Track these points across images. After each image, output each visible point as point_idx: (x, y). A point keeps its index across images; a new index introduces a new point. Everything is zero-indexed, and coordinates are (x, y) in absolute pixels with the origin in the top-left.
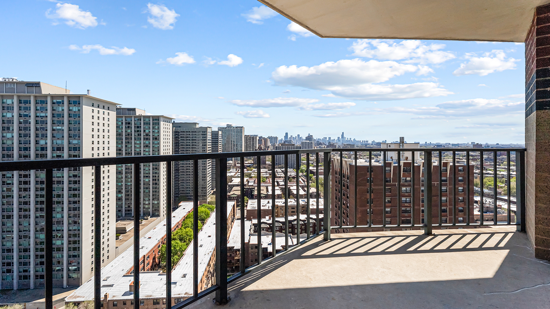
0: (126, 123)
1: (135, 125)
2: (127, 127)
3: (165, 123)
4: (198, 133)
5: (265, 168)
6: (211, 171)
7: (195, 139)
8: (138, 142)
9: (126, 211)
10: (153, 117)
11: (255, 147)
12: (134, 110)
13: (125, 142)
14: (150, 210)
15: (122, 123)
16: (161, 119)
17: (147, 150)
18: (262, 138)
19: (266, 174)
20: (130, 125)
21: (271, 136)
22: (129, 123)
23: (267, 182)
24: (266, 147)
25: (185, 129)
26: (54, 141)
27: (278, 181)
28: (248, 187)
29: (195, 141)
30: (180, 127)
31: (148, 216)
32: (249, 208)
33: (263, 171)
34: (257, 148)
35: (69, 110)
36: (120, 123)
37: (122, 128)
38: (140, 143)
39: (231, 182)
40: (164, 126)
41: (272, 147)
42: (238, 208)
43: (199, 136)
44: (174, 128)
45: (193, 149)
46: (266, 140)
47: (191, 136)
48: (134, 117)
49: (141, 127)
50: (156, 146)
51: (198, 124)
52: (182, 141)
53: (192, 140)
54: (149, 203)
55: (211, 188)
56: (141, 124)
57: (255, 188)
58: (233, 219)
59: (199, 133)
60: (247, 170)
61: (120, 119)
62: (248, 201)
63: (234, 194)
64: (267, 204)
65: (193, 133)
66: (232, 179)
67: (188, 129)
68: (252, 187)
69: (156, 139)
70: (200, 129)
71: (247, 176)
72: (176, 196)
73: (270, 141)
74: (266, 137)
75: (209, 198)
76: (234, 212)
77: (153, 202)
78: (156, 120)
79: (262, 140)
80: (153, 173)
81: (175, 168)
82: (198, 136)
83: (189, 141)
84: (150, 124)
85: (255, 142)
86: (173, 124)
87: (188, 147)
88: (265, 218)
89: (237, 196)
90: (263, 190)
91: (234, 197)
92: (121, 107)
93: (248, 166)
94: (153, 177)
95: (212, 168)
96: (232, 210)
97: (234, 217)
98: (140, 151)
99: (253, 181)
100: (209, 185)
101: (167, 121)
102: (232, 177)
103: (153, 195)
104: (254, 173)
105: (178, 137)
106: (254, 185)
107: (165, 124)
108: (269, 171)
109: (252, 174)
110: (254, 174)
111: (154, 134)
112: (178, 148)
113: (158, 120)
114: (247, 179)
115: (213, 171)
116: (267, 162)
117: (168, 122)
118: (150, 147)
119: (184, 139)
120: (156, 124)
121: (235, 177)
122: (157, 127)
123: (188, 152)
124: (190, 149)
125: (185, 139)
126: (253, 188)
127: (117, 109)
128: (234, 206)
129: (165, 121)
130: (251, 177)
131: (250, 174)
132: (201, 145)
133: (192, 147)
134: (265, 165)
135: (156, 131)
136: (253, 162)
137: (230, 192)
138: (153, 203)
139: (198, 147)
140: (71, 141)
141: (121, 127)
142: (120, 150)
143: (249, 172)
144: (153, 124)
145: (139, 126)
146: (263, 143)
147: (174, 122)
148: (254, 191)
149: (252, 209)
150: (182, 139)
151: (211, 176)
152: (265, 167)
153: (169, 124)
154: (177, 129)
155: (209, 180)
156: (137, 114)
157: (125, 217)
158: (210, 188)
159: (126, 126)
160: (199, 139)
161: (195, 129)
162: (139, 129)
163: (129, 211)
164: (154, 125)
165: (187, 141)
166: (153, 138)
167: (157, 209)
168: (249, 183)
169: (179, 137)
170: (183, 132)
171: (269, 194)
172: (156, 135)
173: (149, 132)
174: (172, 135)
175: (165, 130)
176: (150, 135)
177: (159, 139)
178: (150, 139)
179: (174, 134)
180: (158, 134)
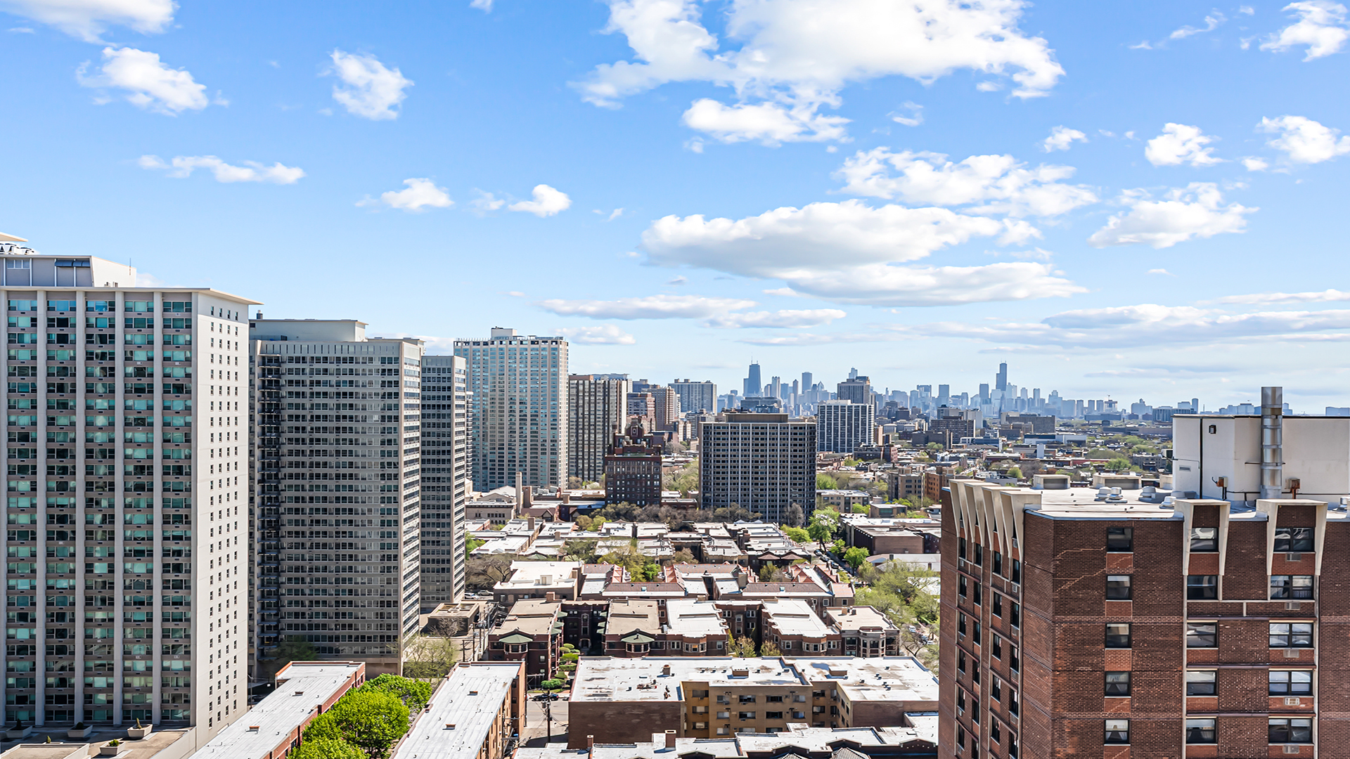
0: (50, 323)
1: (91, 331)
2: (54, 338)
3: (217, 321)
4: (364, 366)
5: (656, 518)
6: (418, 531)
7: (348, 389)
8: (101, 404)
9: (48, 699)
10: (165, 294)
11: (614, 427)
12: (84, 263)
13: (48, 401)
14: (154, 699)
15: (34, 320)
16: (201, 303)
17: (140, 436)
18: (648, 386)
19: (662, 547)
20: (66, 331)
21: (686, 381)
22: (63, 323)
23: (664, 579)
24: (665, 427)
25: (305, 346)
27: (712, 575)
28: (581, 603)
29: (348, 401)
30: (284, 338)
31: (144, 724)
32: (579, 694)
33: (648, 533)
34: (623, 432)
36: (24, 322)
37: (34, 342)
38: (112, 408)
39: (505, 580)
40: (212, 335)
41: (689, 426)
42: (533, 695)
43: (367, 379)
44: (259, 342)
45: (342, 436)
46: (661, 397)
47: (333, 379)
48: (86, 293)
49: (112, 337)
50: (178, 421)
51: (363, 325)
52: (294, 400)
53: (338, 394)
54: (149, 669)
55: (417, 606)
56: (112, 326)
57: (608, 606)
58: (511, 743)
59: (368, 366)
60: (576, 527)
61: (25, 305)
62: (576, 662)
63: (516, 632)
64: (657, 679)
65: (342, 366)
66: (512, 567)
67: (319, 349)
68: (598, 603)
69: (179, 389)
70: (371, 349)
71: (577, 553)
72: (269, 639)
73: (681, 400)
74: (663, 384)
75: (409, 650)
76: (515, 713)
77: (166, 664)
78: (177, 306)
79: (646, 395)
80: (165, 539)
81: (263, 515)
82: (360, 379)
83: (322, 401)
84: (151, 326)
85: (613, 408)
86: (252, 325)
87: (321, 424)
88: (650, 740)
89: (529, 643)
90: (646, 616)
91: (515, 647)
92: (30, 253)
93: (582, 511)
94: (166, 553)
95: (423, 517)
96: (508, 702)
97: (516, 731)
98: (112, 441)
99: (603, 576)
100: (411, 590)
101: (225, 314)
102: (511, 556)
103: (165, 635)
104: (607, 539)
105: (277, 382)
106: (604, 594)
107: (217, 328)
108: (672, 530)
109: (600, 543)
110: (608, 543)
111: (168, 371)
112: (277, 429)
113: (190, 310)
114: (576, 565)
115: (426, 529)
116: (665, 494)
117: (233, 316)
118: (151, 424)
119: (301, 389)
120: (179, 324)
121: (526, 558)
122: (182, 339)
123: (321, 447)
124: (332, 437)
125: (307, 390)
126: (600, 608)
128: (515, 684)
129: (217, 312)
130: (594, 560)
131: (591, 545)
132: (376, 417)
133: (334, 424)
134: (655, 508)
135: (179, 355)
136: (603, 492)
137: (499, 625)
138: (164, 669)
139: (364, 424)
141: (27, 339)
142: (24, 437)
143: (586, 534)
144: (165, 327)
145: (107, 332)
146: (651, 408)
147: (259, 316)
148: (604, 619)
149: (592, 699)
150: (294, 389)
151: (418, 553)
152: (657, 516)
153: (233, 324)
154: (270, 348)
155: (411, 568)
156: (99, 283)
157: (45, 725)
158: (413, 604)
159: (49, 336)
160: (367, 390)
161: (352, 349)
162: (106, 348)
163: (61, 699)
164: (171, 331)
165: (316, 401)
166: (164, 385)
167: (182, 691)
168: (586, 583)
169: (283, 382)
170: (298, 360)
171: (670, 632)
172: (178, 372)
173: (151, 359)
174: (251, 372)
175: (216, 350)
176: (151, 375)
177: (189, 392)
178: (151, 392)
179: (258, 370)
180: (189, 370)
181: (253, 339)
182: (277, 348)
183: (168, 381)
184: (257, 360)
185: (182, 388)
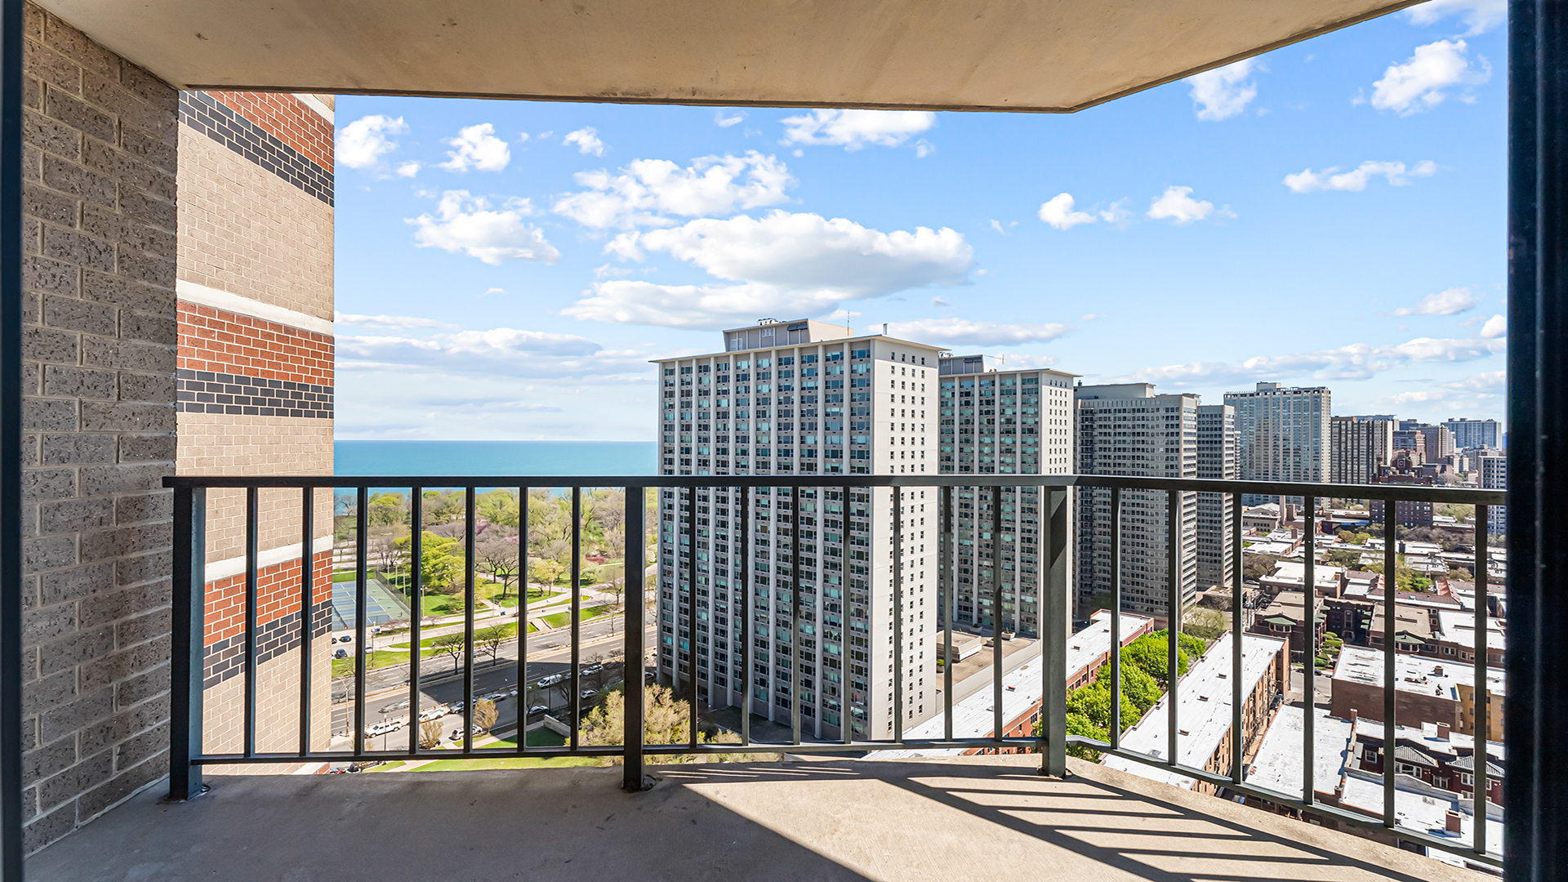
0: (961, 395)
1: (982, 398)
2: (963, 403)
3: (1054, 389)
4: (1153, 414)
5: (1426, 538)
6: (1195, 531)
7: (1141, 430)
8: (987, 440)
9: (960, 607)
10: (1023, 374)
11: (1379, 459)
12: (978, 359)
13: (960, 439)
14: (1016, 617)
15: (953, 393)
16: (1044, 378)
17: (1008, 460)
18: (1418, 425)
19: (1433, 564)
20: (969, 399)
21: (1462, 420)
22: (968, 394)
23: (1436, 592)
24: (1437, 460)
25: (1110, 402)
26: (828, 438)
27: (1495, 595)
28: (1344, 601)
29: (1141, 438)
30: (1096, 398)
31: (1011, 632)
32: (1342, 673)
33: (1418, 551)
34: (1389, 464)
35: (852, 372)
36: (949, 395)
37: (953, 405)
38: (993, 442)
39: (1269, 574)
40: (1051, 397)
41: (1466, 461)
42: (1297, 668)
43: (1155, 423)
44: (1080, 401)
45: (1137, 462)
46: (1433, 435)
47: (1130, 424)
48: (980, 377)
49: (993, 401)
50: (1030, 450)
51: (1152, 386)
52: (1103, 438)
53: (1134, 433)
54: (1013, 599)
55: (1194, 585)
56: (993, 395)
57: (1373, 607)
58: (1276, 700)
59: (1156, 414)
60: (1340, 540)
61: (948, 385)
62: (1339, 648)
63: (1280, 616)
64: (1428, 677)
65: (1137, 414)
66: (1277, 566)
67: (1120, 403)
68: (1362, 603)
69: (1031, 431)
70: (1158, 403)
71: (1340, 560)
72: (1086, 592)
73: (1456, 436)
74: (1434, 422)
75: (1188, 615)
76: (1279, 676)
77: (1023, 598)
78: (1030, 381)
79: (1415, 433)
80: (1023, 522)
81: (1082, 511)
82: (1150, 424)
83: (1122, 438)
84: (1015, 394)
85: (1378, 444)
86: (1075, 390)
87: (1122, 454)
88: (1418, 728)
89: (1293, 626)
90: (1415, 621)
91: (1280, 627)
92: (950, 357)
93: (1345, 527)
94: (1023, 531)
95: (1198, 521)
96: (1273, 668)
97: (1281, 692)
98: (993, 462)
99: (1368, 582)
100: (1189, 573)
101: (1059, 384)
102: (1276, 557)
103: (1022, 580)
104: (1371, 552)
105: (1092, 426)
106: (1368, 597)
107: (1053, 393)
108: (1445, 550)
109: (1364, 555)
110: (1373, 556)
111: (1024, 420)
112: (1091, 456)
113: (1037, 383)
114: (1339, 570)
115: (1201, 530)
116: (1435, 518)
117: (1063, 385)
118: (1015, 452)
119: (1107, 430)
120: (1031, 391)
121: (1290, 560)
122: (1033, 400)
123: (1122, 469)
124: (1129, 462)
125: (1112, 431)
126: (1365, 607)
127: (941, 361)
128: (1279, 655)
129: (1053, 383)
130: (1359, 568)
131: (1355, 555)
132: (1162, 450)
133: (1131, 454)
134: (1425, 530)
135: (1031, 411)
136: (1367, 513)
137: (1264, 608)
138: (1021, 600)
139: (1152, 454)
140: (854, 437)
141: (950, 404)
142: (948, 459)
143: (1349, 546)
144: (1023, 394)
145: (991, 398)
146: (1420, 444)
147: (1080, 384)
148: (1370, 618)
149: (1356, 681)
150: (1103, 430)
151: (1195, 546)
152: (1428, 537)
153: (1064, 390)
154: (1087, 404)
155: (1189, 557)
156: (986, 370)
157: (958, 622)
158: (1190, 583)
159: (961, 402)
160: (1155, 431)
161: (1143, 403)
162: (990, 408)
163: (966, 609)
164: (1027, 396)
165: (1118, 438)
166: (1022, 429)
167: (1032, 616)
168: (1349, 586)
169: (1095, 426)
170: (1105, 412)
171: (1442, 639)
172: (1031, 421)
173: (1015, 413)
174: (1075, 420)
175: (1053, 407)
176: (1015, 423)
177: (1037, 433)
178: (1015, 433)
179: (1079, 419)
180: (1037, 420)
181: (1076, 399)
182: (1091, 404)
183: (1024, 426)
184: (1078, 413)
185: (1032, 431)
